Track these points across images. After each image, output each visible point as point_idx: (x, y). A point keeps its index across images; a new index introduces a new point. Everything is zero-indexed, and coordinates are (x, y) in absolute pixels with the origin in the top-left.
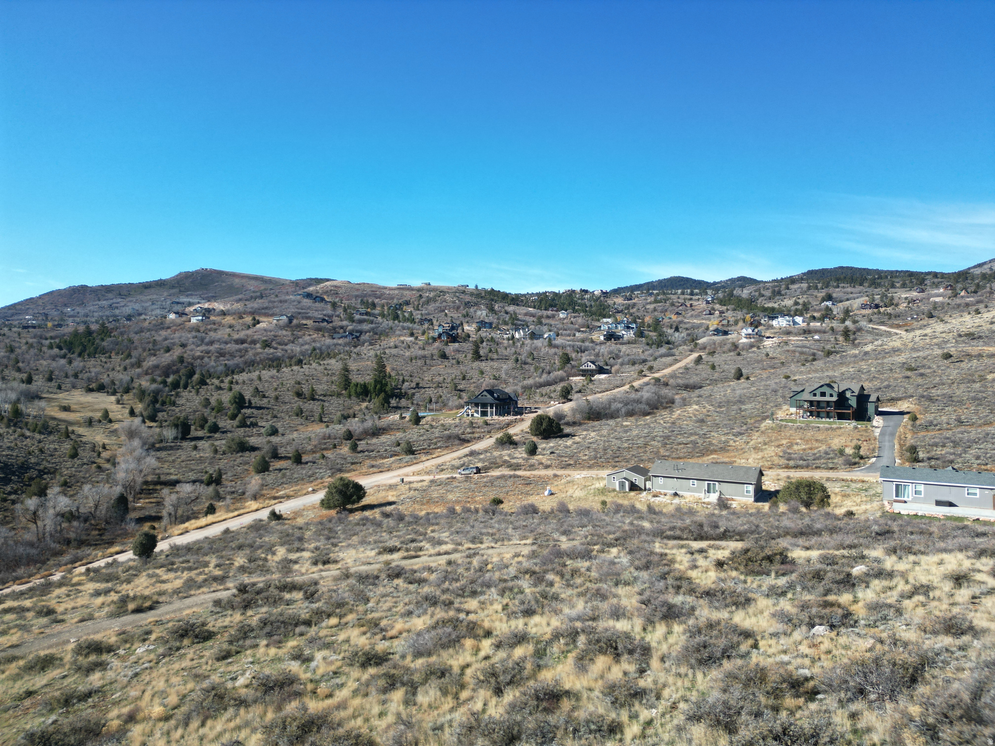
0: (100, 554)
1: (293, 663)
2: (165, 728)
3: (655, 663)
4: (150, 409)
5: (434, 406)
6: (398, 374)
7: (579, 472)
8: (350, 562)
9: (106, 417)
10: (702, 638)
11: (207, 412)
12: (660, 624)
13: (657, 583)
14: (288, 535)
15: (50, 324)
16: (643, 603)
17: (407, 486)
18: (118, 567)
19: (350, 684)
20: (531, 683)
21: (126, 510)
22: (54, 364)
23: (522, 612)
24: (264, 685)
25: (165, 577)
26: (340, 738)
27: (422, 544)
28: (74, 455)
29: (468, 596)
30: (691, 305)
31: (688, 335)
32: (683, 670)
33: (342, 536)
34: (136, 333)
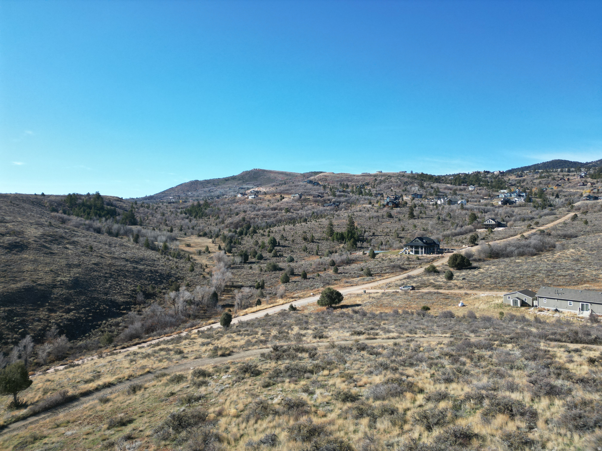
0: (204, 323)
1: (304, 394)
2: (237, 421)
3: (540, 424)
4: (228, 246)
5: (384, 247)
6: (362, 227)
7: (483, 292)
8: (335, 338)
9: (208, 251)
10: (578, 411)
11: (257, 248)
12: (545, 398)
13: (542, 370)
14: (300, 320)
15: (181, 201)
16: (531, 382)
17: (368, 295)
18: (213, 331)
19: (336, 410)
20: (451, 426)
21: (217, 300)
22: (183, 222)
23: (444, 380)
24: (288, 404)
25: (236, 338)
26: (331, 442)
27: (378, 331)
28: (192, 270)
29: (407, 366)
30: (568, 179)
31: (566, 200)
32: (563, 431)
33: (330, 323)
34: (222, 205)
